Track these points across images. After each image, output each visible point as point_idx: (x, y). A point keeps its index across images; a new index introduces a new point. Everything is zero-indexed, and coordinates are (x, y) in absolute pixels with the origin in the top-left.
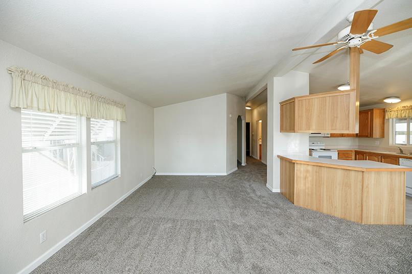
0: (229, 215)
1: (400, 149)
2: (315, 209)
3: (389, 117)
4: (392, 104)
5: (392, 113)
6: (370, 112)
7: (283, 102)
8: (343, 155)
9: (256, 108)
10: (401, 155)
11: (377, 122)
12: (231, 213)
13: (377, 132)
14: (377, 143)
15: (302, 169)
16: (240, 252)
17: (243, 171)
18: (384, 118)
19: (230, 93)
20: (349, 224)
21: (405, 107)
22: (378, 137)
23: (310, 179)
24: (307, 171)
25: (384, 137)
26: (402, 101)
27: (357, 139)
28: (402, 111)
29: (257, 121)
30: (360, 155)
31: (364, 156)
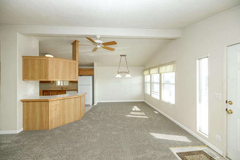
1: (62, 88)
10: (66, 89)
15: (53, 105)
25: (54, 83)
31: (48, 93)
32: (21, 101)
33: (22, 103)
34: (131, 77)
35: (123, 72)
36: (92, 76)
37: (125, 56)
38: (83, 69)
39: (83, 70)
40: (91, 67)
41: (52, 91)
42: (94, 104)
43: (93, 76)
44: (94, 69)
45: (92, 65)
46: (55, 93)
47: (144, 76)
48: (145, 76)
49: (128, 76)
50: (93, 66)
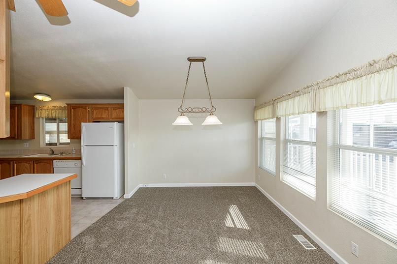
1: (52, 151)
3: (40, 116)
4: (42, 101)
5: (43, 111)
6: (16, 108)
10: (53, 156)
11: (25, 120)
13: (26, 132)
14: (26, 145)
18: (34, 116)
21: (55, 107)
22: (28, 139)
25: (34, 138)
26: (53, 100)
28: (52, 110)
31: (10, 164)
34: (220, 123)
35: (197, 110)
36: (119, 122)
37: (203, 60)
38: (99, 106)
39: (101, 108)
40: (118, 101)
41: (20, 161)
42: (126, 196)
43: (121, 121)
44: (123, 104)
45: (120, 95)
46: (27, 165)
47: (256, 122)
48: (259, 122)
49: (211, 120)
50: (123, 99)
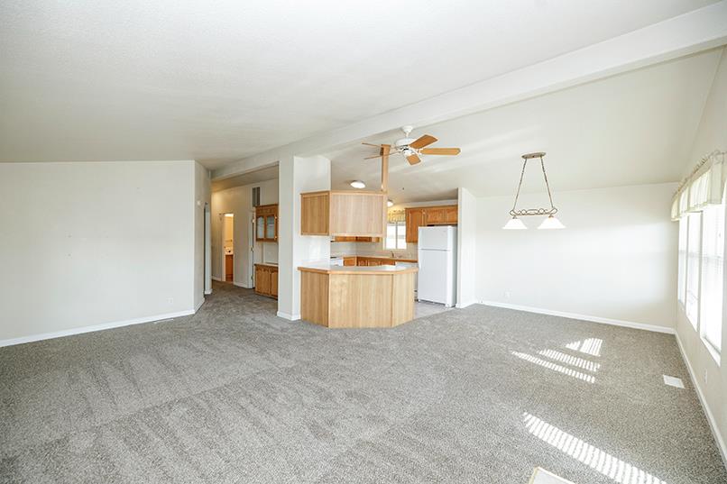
0: (265, 362)
1: (392, 254)
2: (351, 326)
7: (304, 194)
8: (347, 262)
9: (218, 191)
12: (268, 359)
14: (373, 247)
15: (337, 283)
16: (323, 390)
17: (217, 302)
19: (200, 162)
20: (385, 330)
21: (395, 211)
23: (345, 293)
24: (342, 284)
26: (394, 204)
27: (355, 244)
28: (393, 214)
29: (222, 216)
30: (362, 261)
32: (299, 268)
33: (300, 272)
34: (563, 227)
35: (533, 212)
36: (453, 225)
37: (541, 155)
38: (435, 209)
39: (436, 211)
40: (451, 202)
42: (458, 306)
43: (455, 224)
44: (457, 206)
45: (454, 195)
49: (548, 223)
50: (457, 198)
